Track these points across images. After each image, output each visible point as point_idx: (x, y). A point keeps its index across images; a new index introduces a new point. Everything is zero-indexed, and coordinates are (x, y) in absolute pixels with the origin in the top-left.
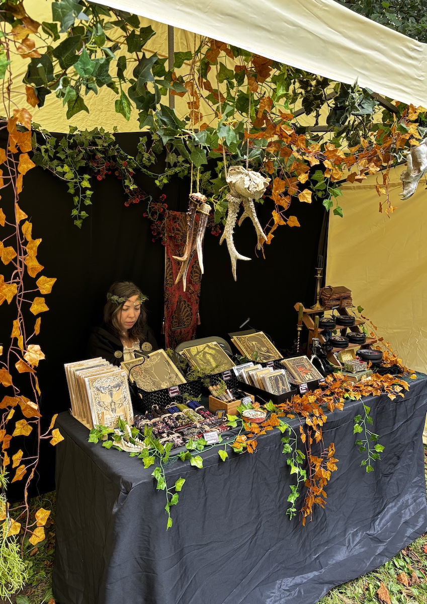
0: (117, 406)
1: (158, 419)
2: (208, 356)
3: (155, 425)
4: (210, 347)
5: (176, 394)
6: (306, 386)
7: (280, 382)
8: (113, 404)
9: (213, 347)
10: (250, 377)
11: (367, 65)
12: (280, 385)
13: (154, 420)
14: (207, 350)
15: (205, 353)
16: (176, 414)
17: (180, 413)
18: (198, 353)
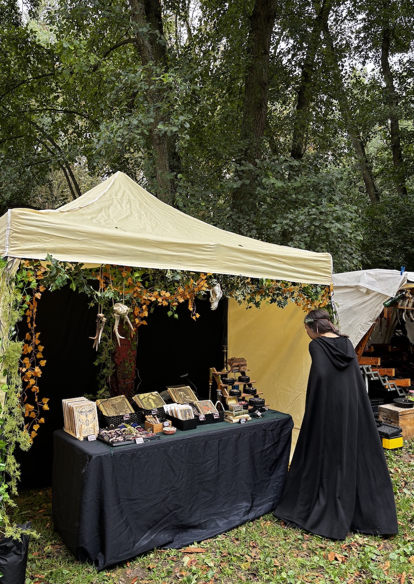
0: (89, 422)
1: (112, 431)
2: (150, 400)
3: (110, 433)
4: (152, 395)
5: (128, 418)
6: (204, 417)
7: (188, 413)
8: (87, 421)
9: (155, 394)
10: (172, 412)
11: (181, 259)
12: (188, 415)
13: (110, 431)
14: (150, 396)
15: (149, 398)
16: (123, 429)
17: (126, 429)
18: (144, 398)
